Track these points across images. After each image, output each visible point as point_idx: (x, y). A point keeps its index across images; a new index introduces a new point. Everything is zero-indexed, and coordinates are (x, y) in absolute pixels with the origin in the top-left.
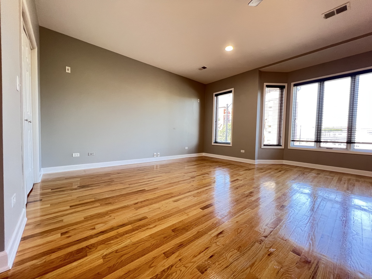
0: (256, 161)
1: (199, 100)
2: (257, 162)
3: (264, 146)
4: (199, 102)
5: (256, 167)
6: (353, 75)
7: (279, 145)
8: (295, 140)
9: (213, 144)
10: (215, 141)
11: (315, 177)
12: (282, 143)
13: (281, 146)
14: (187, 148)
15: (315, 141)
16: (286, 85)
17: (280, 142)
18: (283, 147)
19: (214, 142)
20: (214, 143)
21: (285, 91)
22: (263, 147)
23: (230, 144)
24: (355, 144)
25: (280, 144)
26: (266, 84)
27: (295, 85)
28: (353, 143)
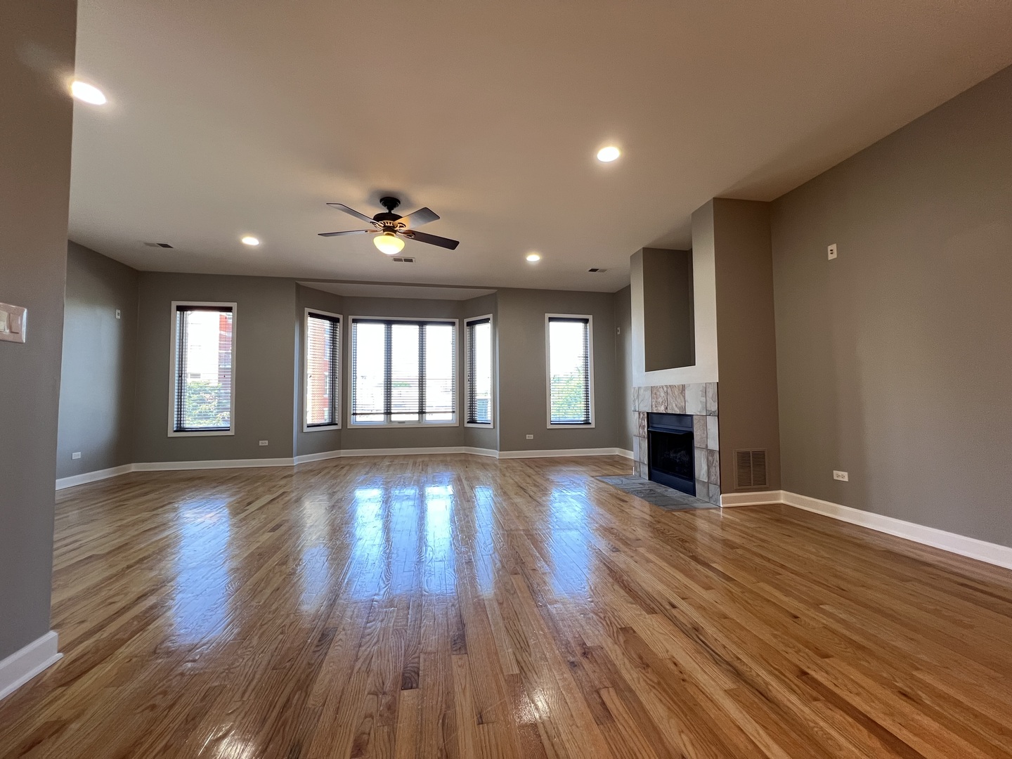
0: (294, 458)
1: (119, 311)
2: (297, 460)
3: (308, 426)
4: (119, 317)
5: (295, 470)
6: (422, 324)
7: (332, 423)
8: (357, 412)
9: (171, 434)
10: (177, 427)
11: (389, 466)
12: (338, 419)
13: (337, 424)
14: (77, 455)
15: (384, 413)
16: (341, 317)
17: (335, 418)
18: (338, 427)
19: (175, 429)
20: (175, 431)
21: (339, 326)
22: (306, 430)
23: (229, 430)
24: (427, 415)
25: (334, 421)
26: (307, 310)
27: (355, 321)
28: (425, 413)
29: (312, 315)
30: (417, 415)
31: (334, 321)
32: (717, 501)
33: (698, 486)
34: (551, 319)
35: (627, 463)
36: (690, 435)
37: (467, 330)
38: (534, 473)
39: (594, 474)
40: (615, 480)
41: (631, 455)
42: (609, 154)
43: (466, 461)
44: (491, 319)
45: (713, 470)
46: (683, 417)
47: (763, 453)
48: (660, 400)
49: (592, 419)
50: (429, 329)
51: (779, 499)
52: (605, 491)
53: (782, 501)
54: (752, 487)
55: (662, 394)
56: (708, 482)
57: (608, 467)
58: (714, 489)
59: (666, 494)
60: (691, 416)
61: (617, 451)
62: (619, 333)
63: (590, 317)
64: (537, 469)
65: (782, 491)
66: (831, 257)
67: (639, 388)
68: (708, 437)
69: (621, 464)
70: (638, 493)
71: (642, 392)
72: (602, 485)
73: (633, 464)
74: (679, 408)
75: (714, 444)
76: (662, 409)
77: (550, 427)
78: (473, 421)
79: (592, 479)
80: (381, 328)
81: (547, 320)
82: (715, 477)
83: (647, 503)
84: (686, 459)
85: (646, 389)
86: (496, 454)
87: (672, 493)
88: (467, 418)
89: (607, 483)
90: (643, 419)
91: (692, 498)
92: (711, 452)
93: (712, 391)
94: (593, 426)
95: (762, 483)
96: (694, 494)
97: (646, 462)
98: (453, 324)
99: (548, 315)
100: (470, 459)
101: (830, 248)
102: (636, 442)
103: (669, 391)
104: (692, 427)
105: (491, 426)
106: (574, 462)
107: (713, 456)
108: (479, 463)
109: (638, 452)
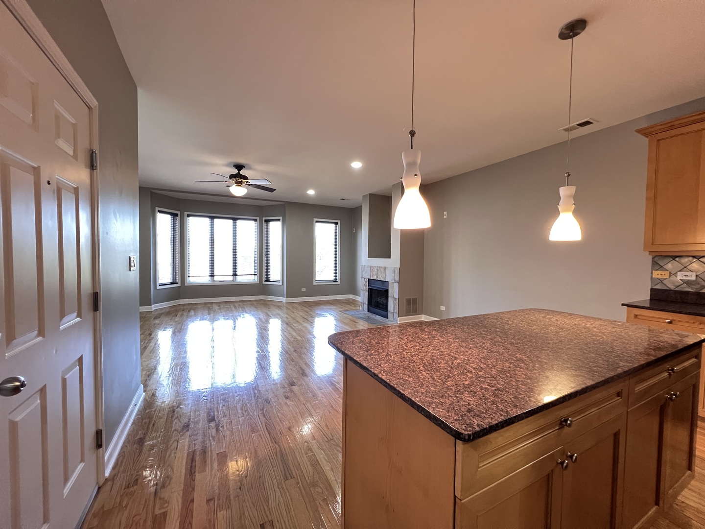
0: (152, 306)
2: (154, 307)
3: (160, 285)
6: (234, 219)
7: (174, 283)
8: (191, 275)
12: (178, 279)
13: (177, 283)
15: (210, 276)
17: (176, 279)
18: (179, 285)
21: (178, 219)
22: (158, 288)
24: (239, 277)
25: (176, 281)
26: (157, 209)
27: (189, 216)
28: (237, 275)
29: (160, 212)
30: (232, 277)
31: (174, 215)
32: (397, 320)
33: (389, 315)
34: (317, 222)
35: (357, 303)
36: (387, 291)
37: (264, 224)
38: (309, 310)
39: (341, 310)
40: (352, 313)
41: (359, 299)
42: (357, 165)
43: (265, 304)
44: (281, 220)
45: (396, 307)
46: (384, 282)
47: (416, 299)
48: (374, 273)
49: (338, 279)
50: (239, 223)
51: (421, 318)
52: (347, 318)
53: (423, 320)
54: (411, 313)
55: (376, 270)
56: (394, 313)
57: (348, 306)
58: (396, 315)
59: (375, 318)
60: (388, 282)
61: (351, 297)
62: (354, 231)
63: (339, 222)
64: (309, 308)
65: (423, 315)
66: (445, 217)
67: (365, 266)
68: (394, 292)
69: (354, 304)
70: (362, 318)
71: (366, 268)
72: (346, 315)
73: (360, 304)
74: (383, 278)
75: (397, 296)
76: (375, 278)
77: (315, 284)
78: (268, 280)
79: (340, 312)
80: (207, 221)
81: (314, 222)
82: (396, 310)
83: (367, 323)
84: (385, 302)
85: (368, 267)
86: (284, 300)
87: (378, 318)
88: (264, 278)
89: (348, 315)
90: (366, 282)
91: (386, 320)
92: (396, 299)
93: (397, 272)
94: (339, 283)
95: (415, 312)
96: (387, 317)
97: (367, 303)
98: (256, 220)
99: (315, 220)
100: (268, 303)
101: (445, 213)
102: (362, 293)
103: (379, 269)
104: (388, 287)
105: (280, 284)
106: (328, 303)
107: (396, 300)
108: (275, 305)
109: (362, 298)
